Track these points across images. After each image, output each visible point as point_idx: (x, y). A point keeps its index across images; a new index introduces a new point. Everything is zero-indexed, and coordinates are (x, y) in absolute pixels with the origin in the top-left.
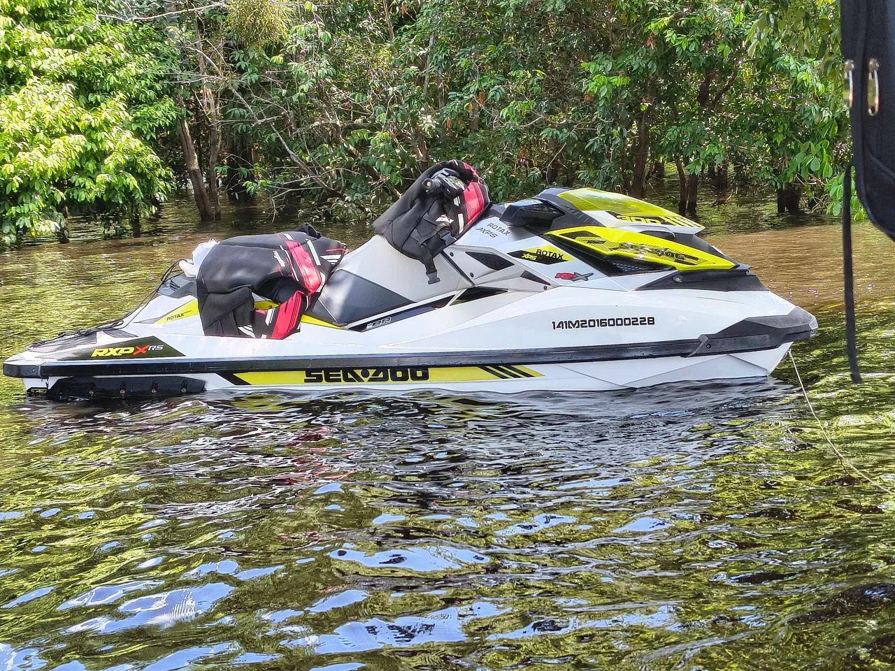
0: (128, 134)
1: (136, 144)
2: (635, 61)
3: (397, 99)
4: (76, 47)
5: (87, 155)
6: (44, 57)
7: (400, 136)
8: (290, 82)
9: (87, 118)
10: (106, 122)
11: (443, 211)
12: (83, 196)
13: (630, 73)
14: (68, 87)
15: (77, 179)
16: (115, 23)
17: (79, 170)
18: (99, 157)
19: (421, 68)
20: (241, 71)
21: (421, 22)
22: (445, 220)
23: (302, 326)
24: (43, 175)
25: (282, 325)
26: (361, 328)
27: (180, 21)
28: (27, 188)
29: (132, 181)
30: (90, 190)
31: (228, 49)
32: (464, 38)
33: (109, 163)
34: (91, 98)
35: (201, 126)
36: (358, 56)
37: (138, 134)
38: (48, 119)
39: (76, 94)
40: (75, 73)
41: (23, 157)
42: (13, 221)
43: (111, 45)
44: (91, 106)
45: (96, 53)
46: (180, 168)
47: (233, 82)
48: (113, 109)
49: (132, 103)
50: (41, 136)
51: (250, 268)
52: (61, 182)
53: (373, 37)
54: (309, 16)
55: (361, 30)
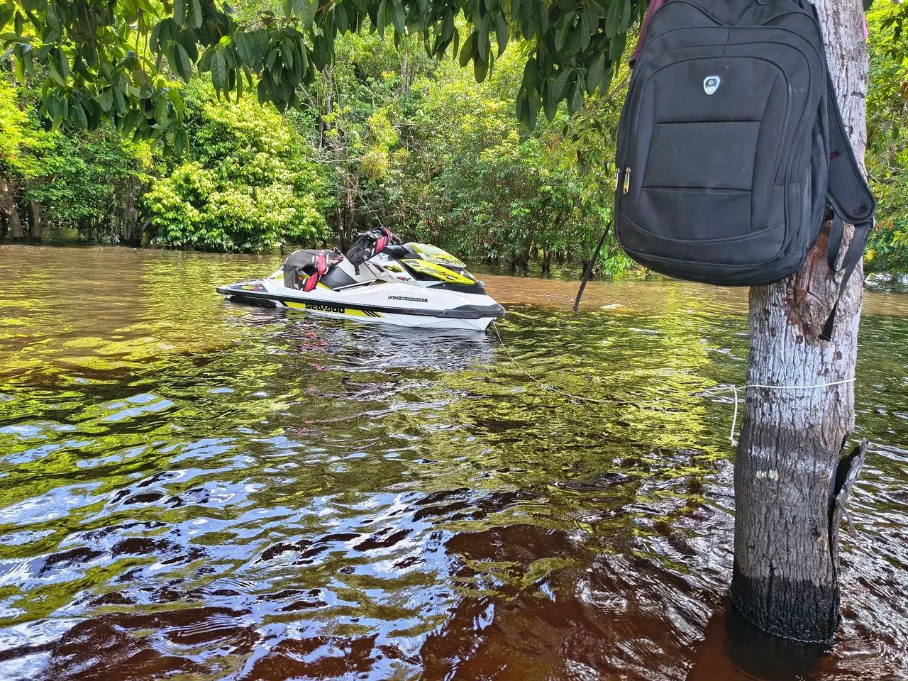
0: (314, 210)
1: (318, 215)
2: (533, 202)
3: (429, 208)
4: (294, 170)
5: (296, 217)
6: (281, 173)
7: (429, 225)
8: (385, 195)
9: (297, 201)
10: (305, 204)
11: (369, 247)
12: (293, 234)
13: (531, 208)
14: (290, 187)
15: (291, 227)
16: (312, 162)
17: (291, 223)
18: (301, 218)
19: (441, 197)
20: (364, 189)
21: (443, 176)
22: (368, 250)
23: (317, 286)
24: (277, 223)
25: (309, 286)
26: (338, 290)
27: (340, 165)
28: (269, 229)
29: (314, 230)
30: (296, 232)
31: (361, 179)
32: (460, 186)
33: (305, 221)
34: (300, 193)
35: (346, 213)
36: (414, 187)
37: (318, 210)
38: (281, 200)
39: (294, 190)
40: (293, 181)
41: (269, 215)
42: (262, 241)
43: (310, 171)
44: (299, 197)
45: (303, 174)
46: (335, 229)
47: (362, 193)
48: (309, 198)
49: (317, 197)
50: (277, 207)
51: (303, 262)
52: (284, 227)
53: (422, 181)
54: (396, 168)
55: (417, 178)
